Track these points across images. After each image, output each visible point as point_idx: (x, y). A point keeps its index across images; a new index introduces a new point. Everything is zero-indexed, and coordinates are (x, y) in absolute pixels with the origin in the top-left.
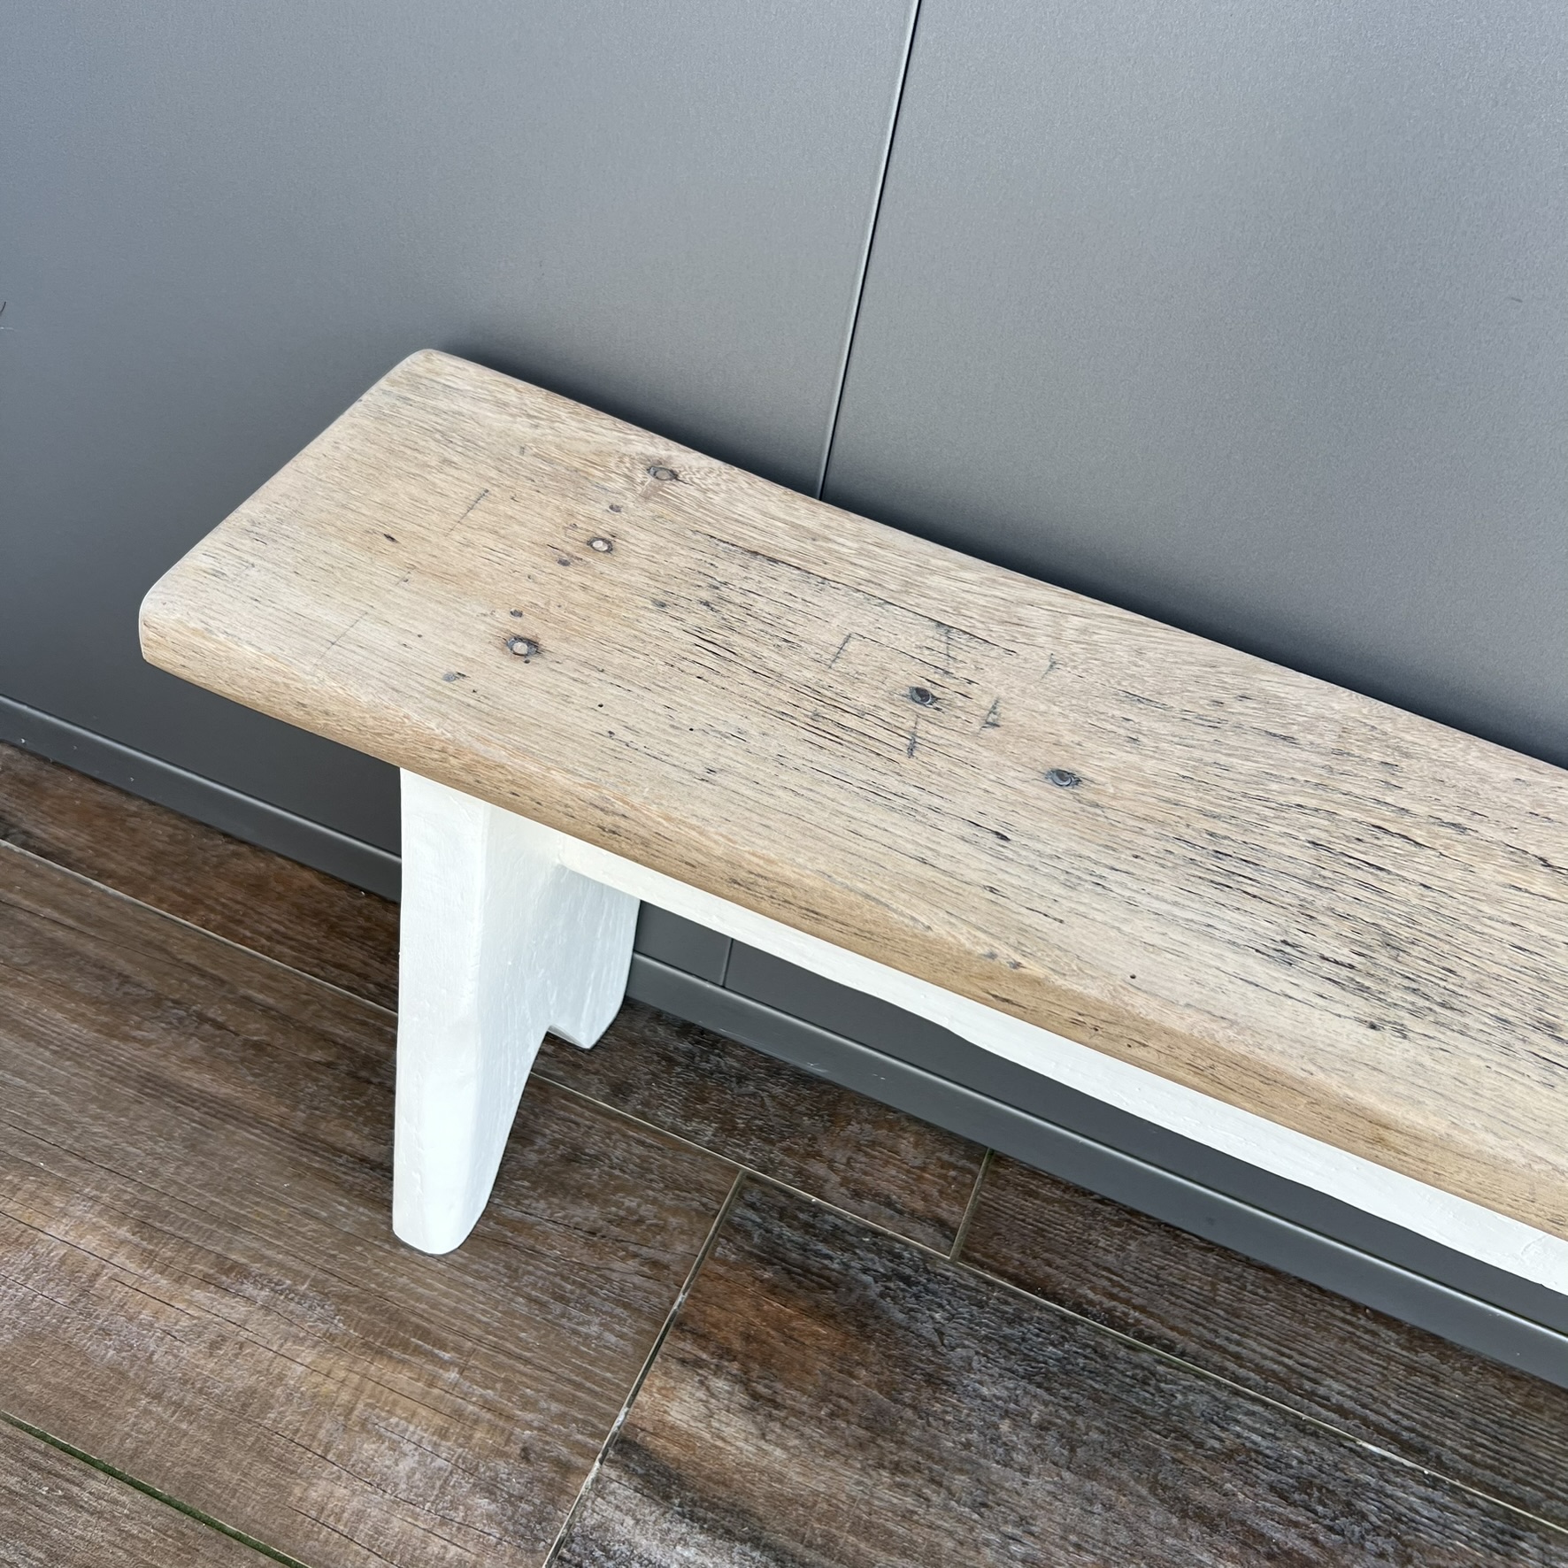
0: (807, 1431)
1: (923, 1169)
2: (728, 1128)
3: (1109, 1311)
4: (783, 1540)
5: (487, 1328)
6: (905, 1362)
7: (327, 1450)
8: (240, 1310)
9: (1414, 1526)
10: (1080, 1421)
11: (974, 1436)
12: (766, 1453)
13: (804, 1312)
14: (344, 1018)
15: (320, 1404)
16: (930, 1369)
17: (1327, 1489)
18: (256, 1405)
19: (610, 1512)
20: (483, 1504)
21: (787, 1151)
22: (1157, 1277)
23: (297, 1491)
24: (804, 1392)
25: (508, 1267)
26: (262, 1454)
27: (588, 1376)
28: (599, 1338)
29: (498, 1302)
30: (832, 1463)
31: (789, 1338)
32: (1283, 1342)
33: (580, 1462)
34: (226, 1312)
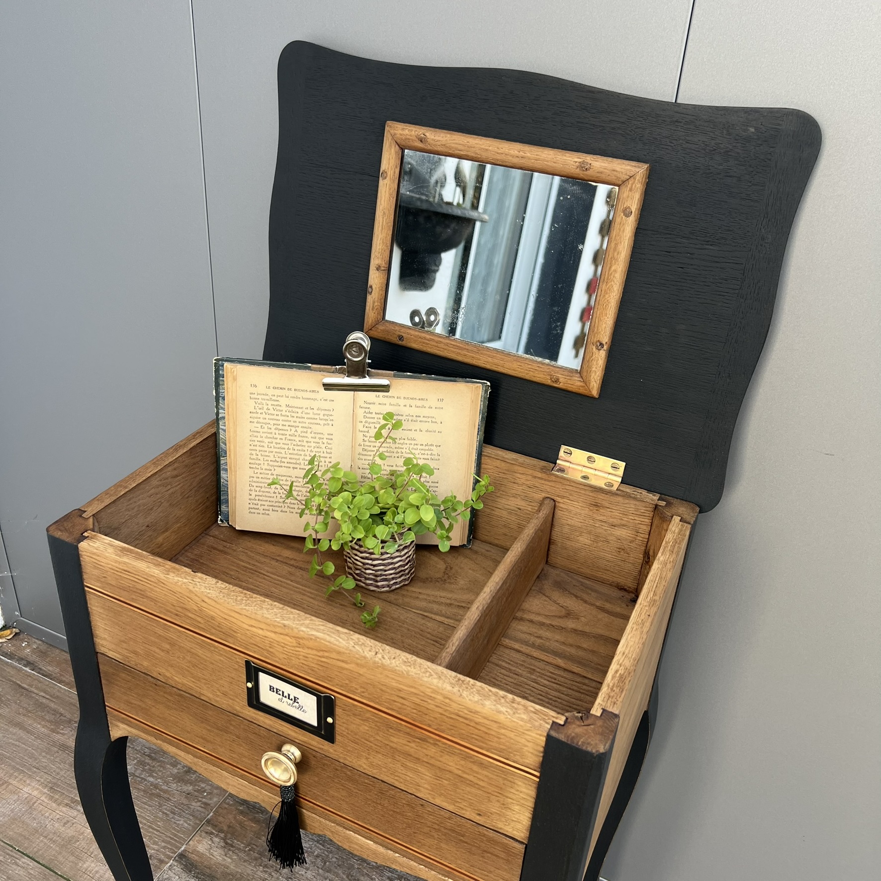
0: (240, 854)
10: (330, 855)
12: (225, 860)
13: (251, 820)
19: (172, 875)
23: (80, 865)
24: (242, 843)
25: (159, 803)
26: (73, 854)
27: (175, 835)
28: (182, 825)
29: (153, 814)
31: (242, 827)
33: (167, 860)
34: (70, 814)
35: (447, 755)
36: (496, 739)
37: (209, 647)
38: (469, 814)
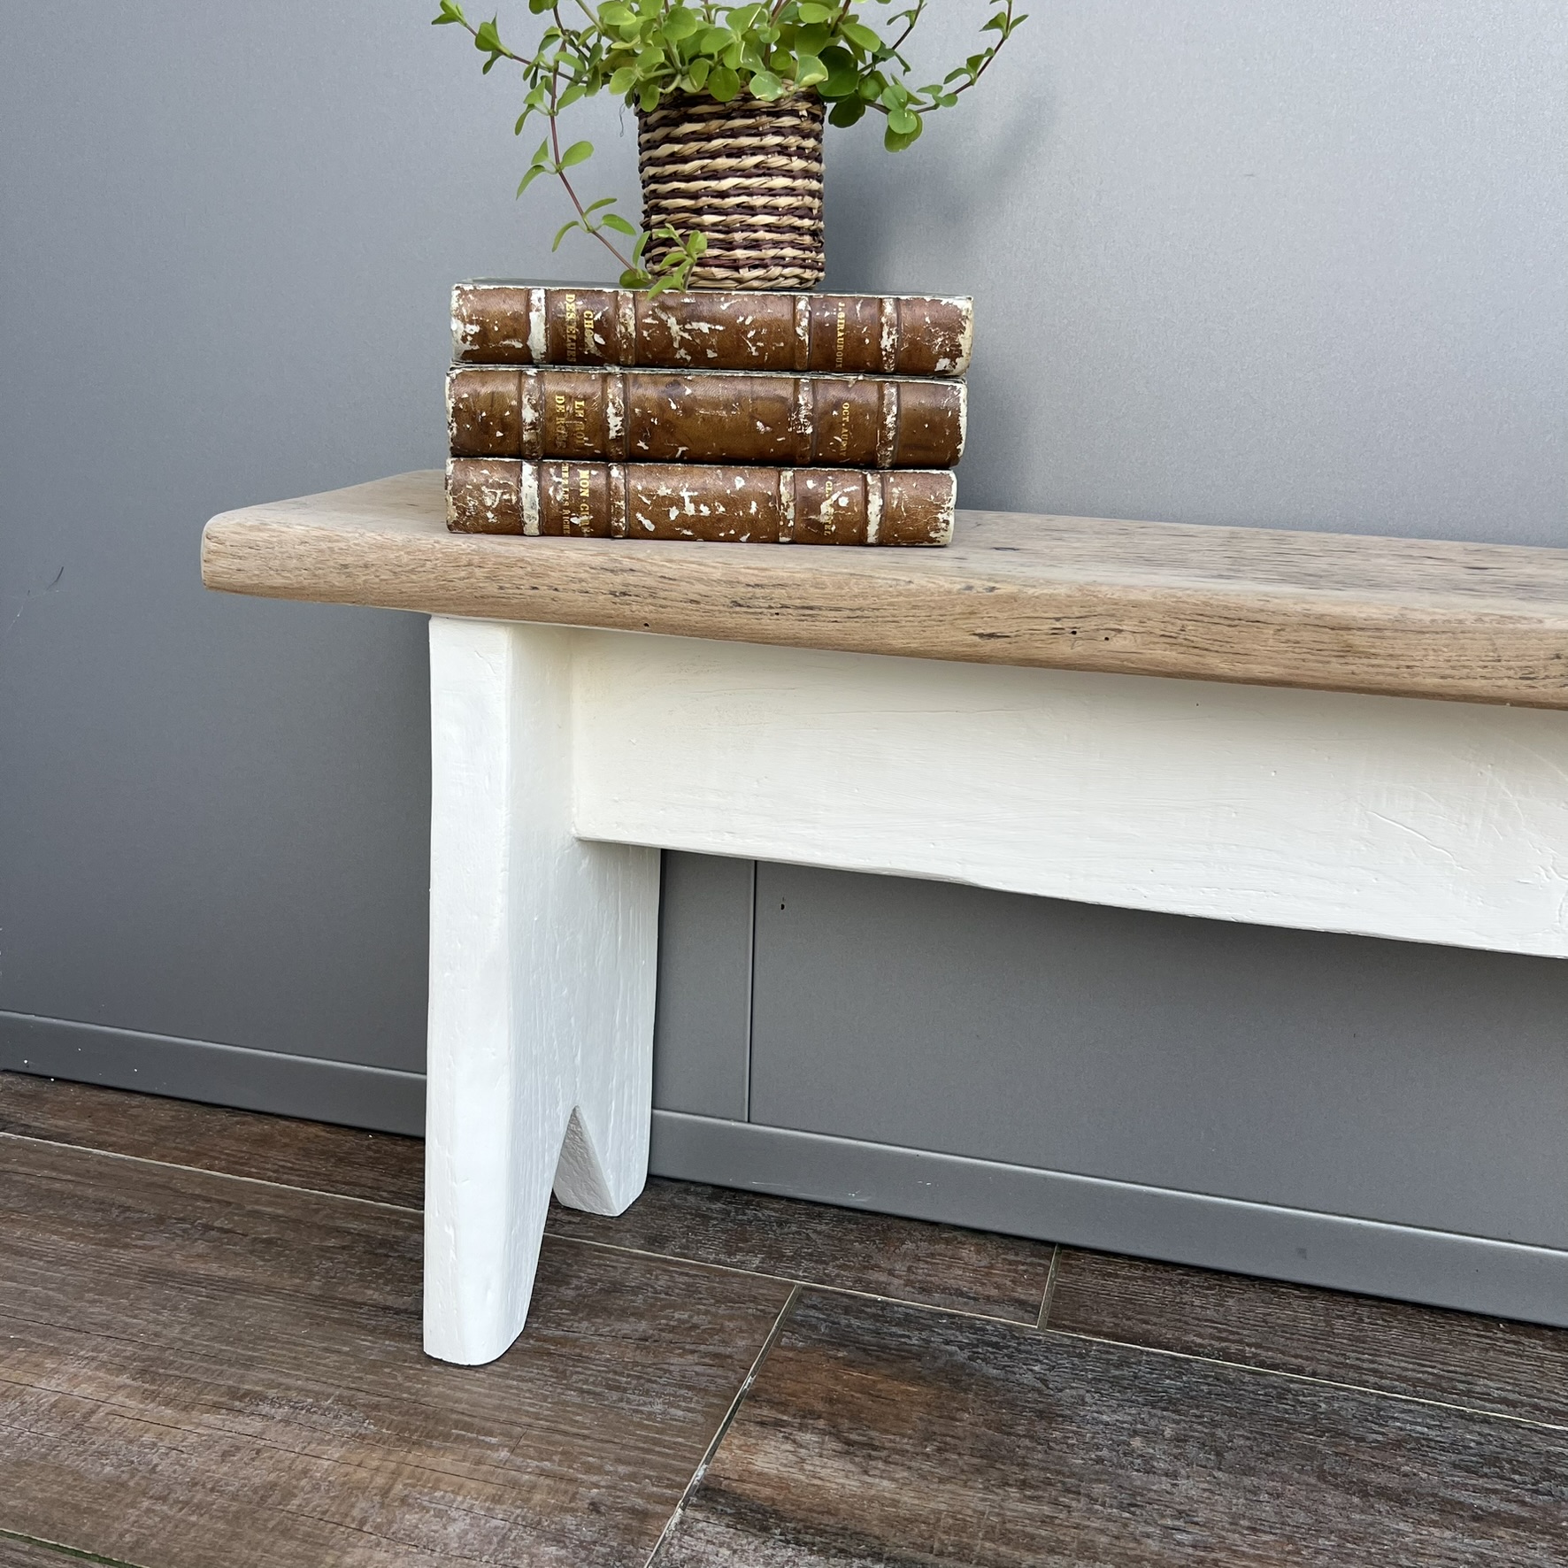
0: (913, 1464)
1: (991, 1267)
2: (774, 1255)
3: (1222, 1349)
4: (908, 1552)
5: (537, 1417)
6: (1012, 1404)
7: (363, 1522)
8: (257, 1425)
10: (1219, 1432)
11: (1105, 1452)
12: (871, 1485)
13: (889, 1377)
15: (351, 1490)
16: (1040, 1407)
17: (1517, 1461)
19: (701, 1546)
20: (553, 1550)
21: (842, 1267)
22: (1265, 1321)
23: (330, 1559)
24: (903, 1436)
25: (554, 1370)
27: (656, 1442)
28: (663, 1413)
29: (547, 1396)
30: (948, 1487)
31: (876, 1397)
32: (1420, 1356)
33: (659, 1508)
34: (240, 1428)
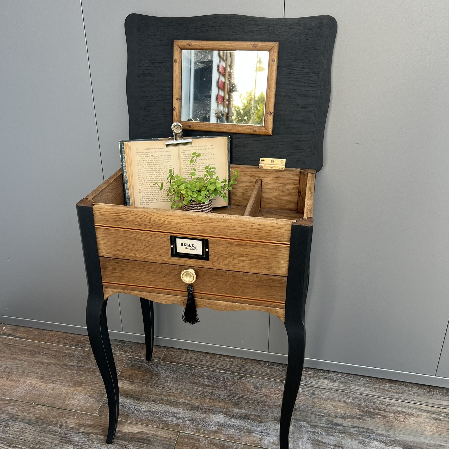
0: (138, 384)
2: (126, 352)
3: (184, 363)
4: (135, 396)
5: (92, 381)
6: (153, 374)
7: (70, 397)
8: (56, 385)
9: (227, 379)
11: (163, 380)
12: (132, 387)
13: (138, 371)
14: (67, 350)
15: (68, 393)
16: (157, 374)
17: (214, 377)
18: (60, 395)
20: (93, 399)
21: (136, 353)
22: (191, 357)
23: (66, 402)
24: (138, 380)
26: (61, 400)
30: (142, 387)
31: (136, 374)
32: (210, 362)
34: (54, 386)
35: (255, 248)
36: (273, 234)
37: (154, 235)
38: (265, 272)
